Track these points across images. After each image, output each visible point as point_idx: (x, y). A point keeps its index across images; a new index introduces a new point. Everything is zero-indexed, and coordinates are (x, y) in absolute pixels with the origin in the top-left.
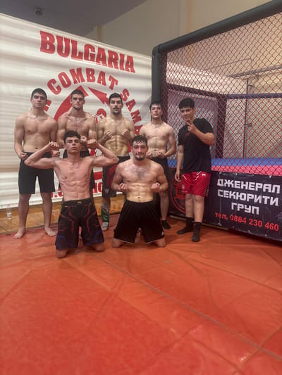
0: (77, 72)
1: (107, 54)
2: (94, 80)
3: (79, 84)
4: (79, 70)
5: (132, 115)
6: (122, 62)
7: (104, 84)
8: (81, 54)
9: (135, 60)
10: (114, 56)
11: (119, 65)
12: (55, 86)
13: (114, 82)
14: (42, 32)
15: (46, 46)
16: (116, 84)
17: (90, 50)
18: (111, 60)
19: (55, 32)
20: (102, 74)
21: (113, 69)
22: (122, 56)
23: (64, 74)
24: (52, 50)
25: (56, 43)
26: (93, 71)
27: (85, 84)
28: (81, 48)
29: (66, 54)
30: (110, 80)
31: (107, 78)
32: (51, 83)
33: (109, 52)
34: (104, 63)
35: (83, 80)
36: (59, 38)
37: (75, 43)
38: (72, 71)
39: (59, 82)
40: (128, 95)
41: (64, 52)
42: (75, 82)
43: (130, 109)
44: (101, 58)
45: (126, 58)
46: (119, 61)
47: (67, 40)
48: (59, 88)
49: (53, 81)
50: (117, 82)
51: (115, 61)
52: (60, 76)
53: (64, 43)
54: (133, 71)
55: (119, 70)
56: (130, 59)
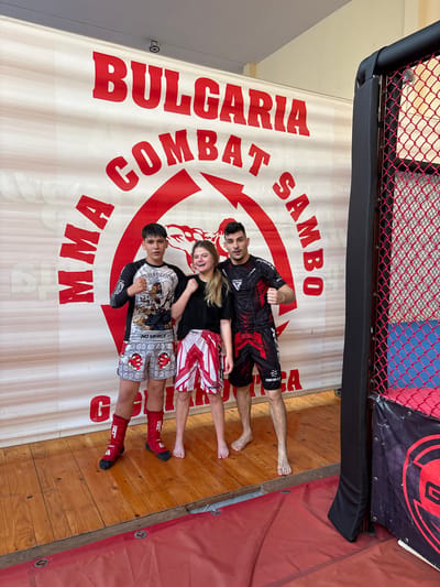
0: (175, 143)
1: (247, 99)
2: (214, 156)
3: (178, 167)
4: (182, 134)
5: (300, 227)
6: (280, 113)
7: (238, 163)
8: (186, 99)
9: (309, 108)
10: (261, 103)
11: (272, 121)
12: (123, 173)
13: (261, 157)
14: (98, 57)
15: (108, 81)
16: (266, 163)
17: (208, 89)
18: (254, 109)
19: (128, 55)
20: (235, 141)
21: (260, 131)
22: (281, 100)
23: (146, 146)
24: (119, 94)
25: (129, 79)
26: (213, 136)
27: (194, 167)
28: (186, 87)
29: (153, 102)
30: (251, 154)
31: (245, 150)
32: (114, 167)
33: (253, 93)
34: (240, 120)
35: (189, 157)
36: (139, 68)
37: (173, 77)
38: (165, 138)
39: (132, 165)
40: (292, 185)
41: (147, 97)
42: (171, 162)
43: (295, 216)
44: (232, 107)
45: (289, 106)
46: (272, 113)
47: (156, 72)
48: (133, 176)
49: (121, 162)
50: (267, 158)
51: (265, 111)
52: (136, 151)
53: (148, 76)
54: (305, 132)
55: (273, 133)
56: (299, 106)
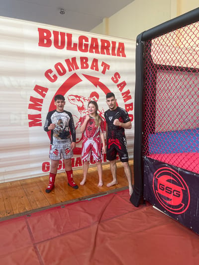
0: (72, 62)
1: (100, 43)
2: (87, 67)
3: (73, 72)
4: (74, 59)
5: (123, 94)
6: (114, 48)
7: (97, 69)
8: (76, 45)
9: (126, 46)
10: (106, 45)
11: (111, 52)
12: (51, 75)
13: (106, 66)
14: (40, 30)
15: (44, 39)
16: (108, 69)
17: (84, 40)
18: (103, 47)
19: (52, 28)
20: (95, 61)
21: (106, 56)
22: (114, 43)
23: (60, 64)
24: (49, 44)
25: (52, 38)
26: (86, 59)
27: (79, 72)
28: (75, 40)
29: (62, 47)
30: (102, 65)
31: (100, 64)
32: (47, 74)
33: (102, 41)
34: (97, 52)
35: (77, 68)
36: (56, 33)
37: (70, 36)
38: (67, 61)
39: (55, 72)
40: (119, 77)
41: (60, 45)
42: (70, 70)
43: (121, 90)
44: (94, 47)
45: (117, 45)
46: (110, 48)
47: (63, 34)
48: (55, 76)
49: (50, 71)
50: (109, 67)
51: (107, 48)
52: (56, 66)
53: (60, 36)
54: (124, 56)
55: (111, 56)
56: (122, 45)
